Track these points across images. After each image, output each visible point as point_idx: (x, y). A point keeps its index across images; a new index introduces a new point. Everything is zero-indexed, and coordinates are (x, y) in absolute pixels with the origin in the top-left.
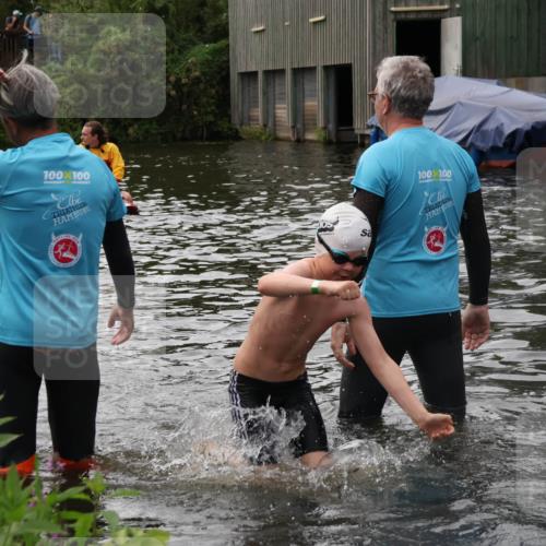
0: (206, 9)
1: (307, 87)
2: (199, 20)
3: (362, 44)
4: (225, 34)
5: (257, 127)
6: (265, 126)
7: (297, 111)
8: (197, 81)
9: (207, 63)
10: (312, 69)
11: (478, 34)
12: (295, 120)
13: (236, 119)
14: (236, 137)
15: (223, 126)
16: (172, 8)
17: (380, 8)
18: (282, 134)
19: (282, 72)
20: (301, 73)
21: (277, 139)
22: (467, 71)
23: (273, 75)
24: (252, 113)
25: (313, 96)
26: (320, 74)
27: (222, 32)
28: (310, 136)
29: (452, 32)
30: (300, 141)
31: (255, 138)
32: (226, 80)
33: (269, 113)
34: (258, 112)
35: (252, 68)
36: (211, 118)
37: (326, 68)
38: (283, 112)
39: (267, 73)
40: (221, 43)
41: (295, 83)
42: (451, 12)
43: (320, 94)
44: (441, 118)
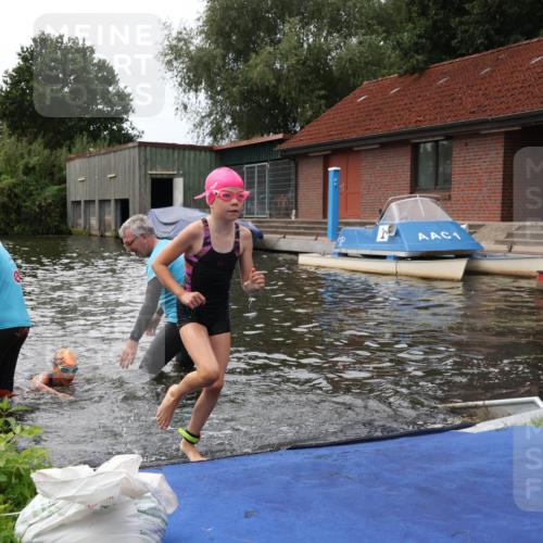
0: (56, 169)
1: (107, 209)
2: (52, 174)
3: (134, 190)
4: (65, 182)
5: (80, 229)
6: (85, 228)
7: (101, 221)
8: (50, 204)
9: (55, 196)
10: (109, 201)
11: (191, 185)
12: (100, 225)
13: (70, 224)
14: (70, 233)
15: (63, 227)
16: (38, 168)
17: (143, 172)
18: (94, 232)
19: (94, 201)
20: (103, 202)
21: (90, 235)
22: (186, 204)
23: (89, 203)
24: (78, 221)
25: (110, 214)
26: (113, 203)
27: (63, 181)
28: (108, 234)
29: (179, 184)
30: (102, 236)
31: (79, 234)
32: (65, 205)
33: (87, 221)
34: (81, 221)
35: (78, 199)
36: (56, 223)
37: (116, 200)
38: (94, 222)
39: (86, 202)
40: (63, 186)
41: (100, 207)
42: (178, 175)
43: (113, 213)
44: (173, 227)
